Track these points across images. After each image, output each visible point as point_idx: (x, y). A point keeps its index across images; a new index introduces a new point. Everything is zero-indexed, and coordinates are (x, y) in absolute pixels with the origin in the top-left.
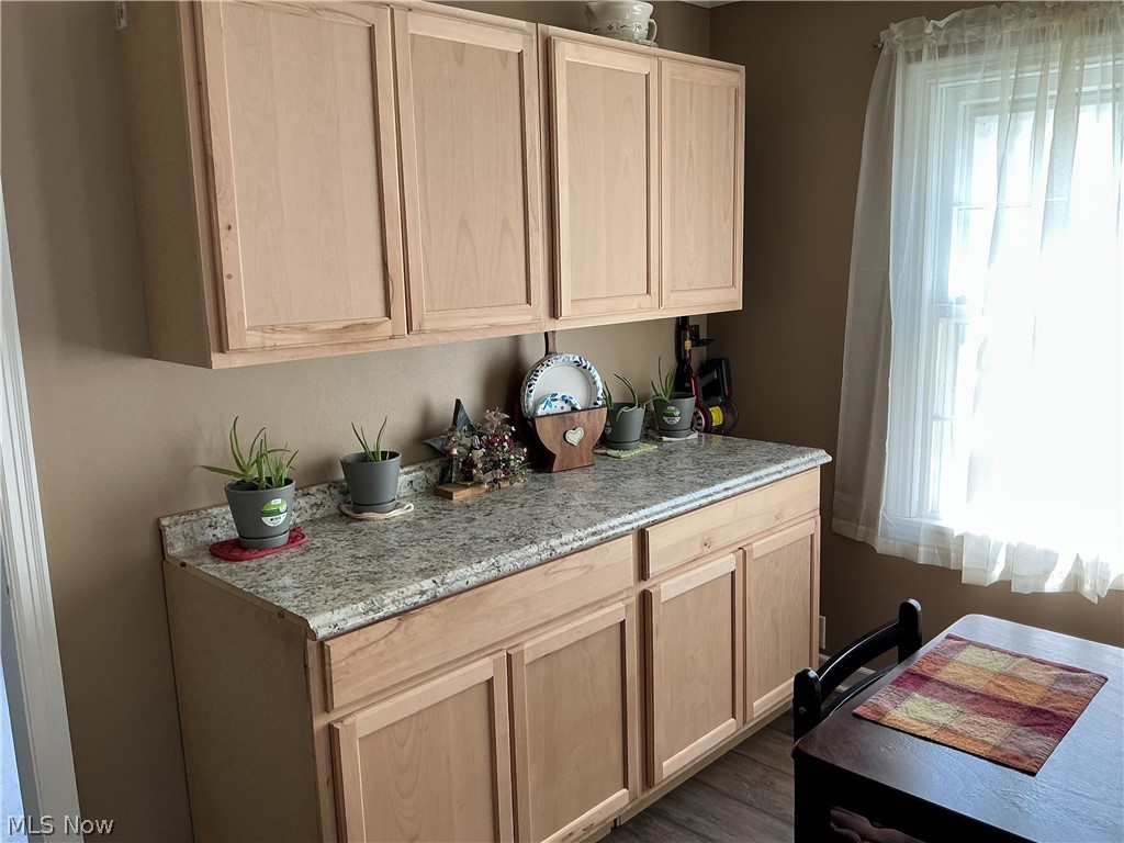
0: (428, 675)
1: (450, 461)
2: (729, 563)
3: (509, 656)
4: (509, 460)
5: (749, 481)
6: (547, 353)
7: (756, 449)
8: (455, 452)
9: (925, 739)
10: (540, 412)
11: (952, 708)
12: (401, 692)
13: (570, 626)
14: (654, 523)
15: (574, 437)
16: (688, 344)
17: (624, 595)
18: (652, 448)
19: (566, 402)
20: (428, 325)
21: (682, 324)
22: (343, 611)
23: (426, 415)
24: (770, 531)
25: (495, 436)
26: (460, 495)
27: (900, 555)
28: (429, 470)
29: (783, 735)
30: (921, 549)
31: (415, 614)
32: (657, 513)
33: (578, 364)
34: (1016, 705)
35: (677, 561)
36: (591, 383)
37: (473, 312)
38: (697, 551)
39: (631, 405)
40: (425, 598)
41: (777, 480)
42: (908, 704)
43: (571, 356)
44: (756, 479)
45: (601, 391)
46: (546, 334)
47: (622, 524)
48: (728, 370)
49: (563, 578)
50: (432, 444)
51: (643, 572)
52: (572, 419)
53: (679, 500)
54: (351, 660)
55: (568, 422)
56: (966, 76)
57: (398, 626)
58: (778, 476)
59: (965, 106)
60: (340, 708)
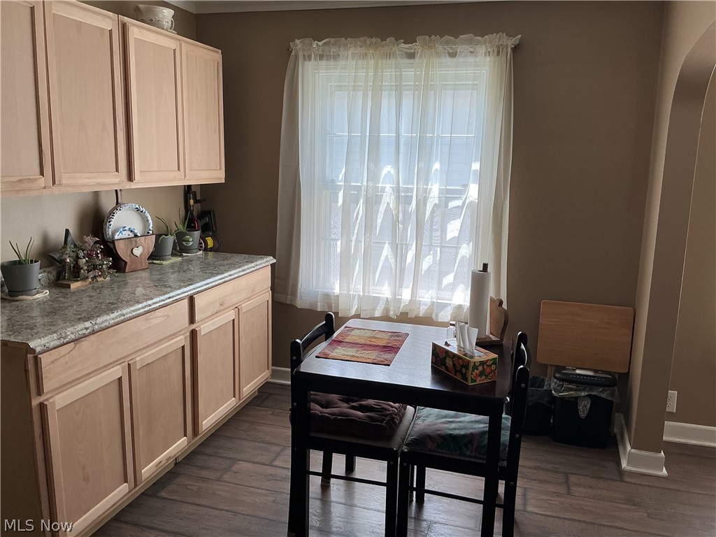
0: (88, 376)
1: (64, 266)
2: (231, 315)
3: (129, 365)
4: (103, 264)
5: (240, 272)
6: (117, 203)
7: (237, 258)
8: (68, 260)
9: (347, 360)
10: (116, 237)
11: (354, 350)
12: (76, 385)
13: (158, 349)
14: (198, 292)
15: (137, 252)
16: (192, 202)
17: (183, 332)
18: (179, 259)
19: (131, 231)
20: (64, 182)
21: (188, 190)
22: (46, 338)
23: (45, 239)
24: (249, 299)
25: (91, 251)
26: (75, 286)
27: (308, 308)
28: (49, 272)
29: (255, 407)
30: (319, 304)
31: (83, 341)
32: (199, 287)
33: (138, 210)
34: (378, 346)
35: (209, 314)
36: (145, 221)
37: (88, 175)
38: (217, 308)
39: (167, 235)
40: (88, 331)
41: (253, 271)
42: (336, 350)
43: (134, 205)
44: (243, 271)
45: (151, 225)
46: (116, 191)
47: (183, 293)
48: (214, 217)
49: (154, 322)
50: (53, 255)
51: (192, 320)
52: (136, 242)
53: (209, 281)
54: (51, 366)
55: (134, 243)
56: (332, 71)
57: (75, 347)
58: (253, 269)
59: (331, 86)
60: (48, 393)
